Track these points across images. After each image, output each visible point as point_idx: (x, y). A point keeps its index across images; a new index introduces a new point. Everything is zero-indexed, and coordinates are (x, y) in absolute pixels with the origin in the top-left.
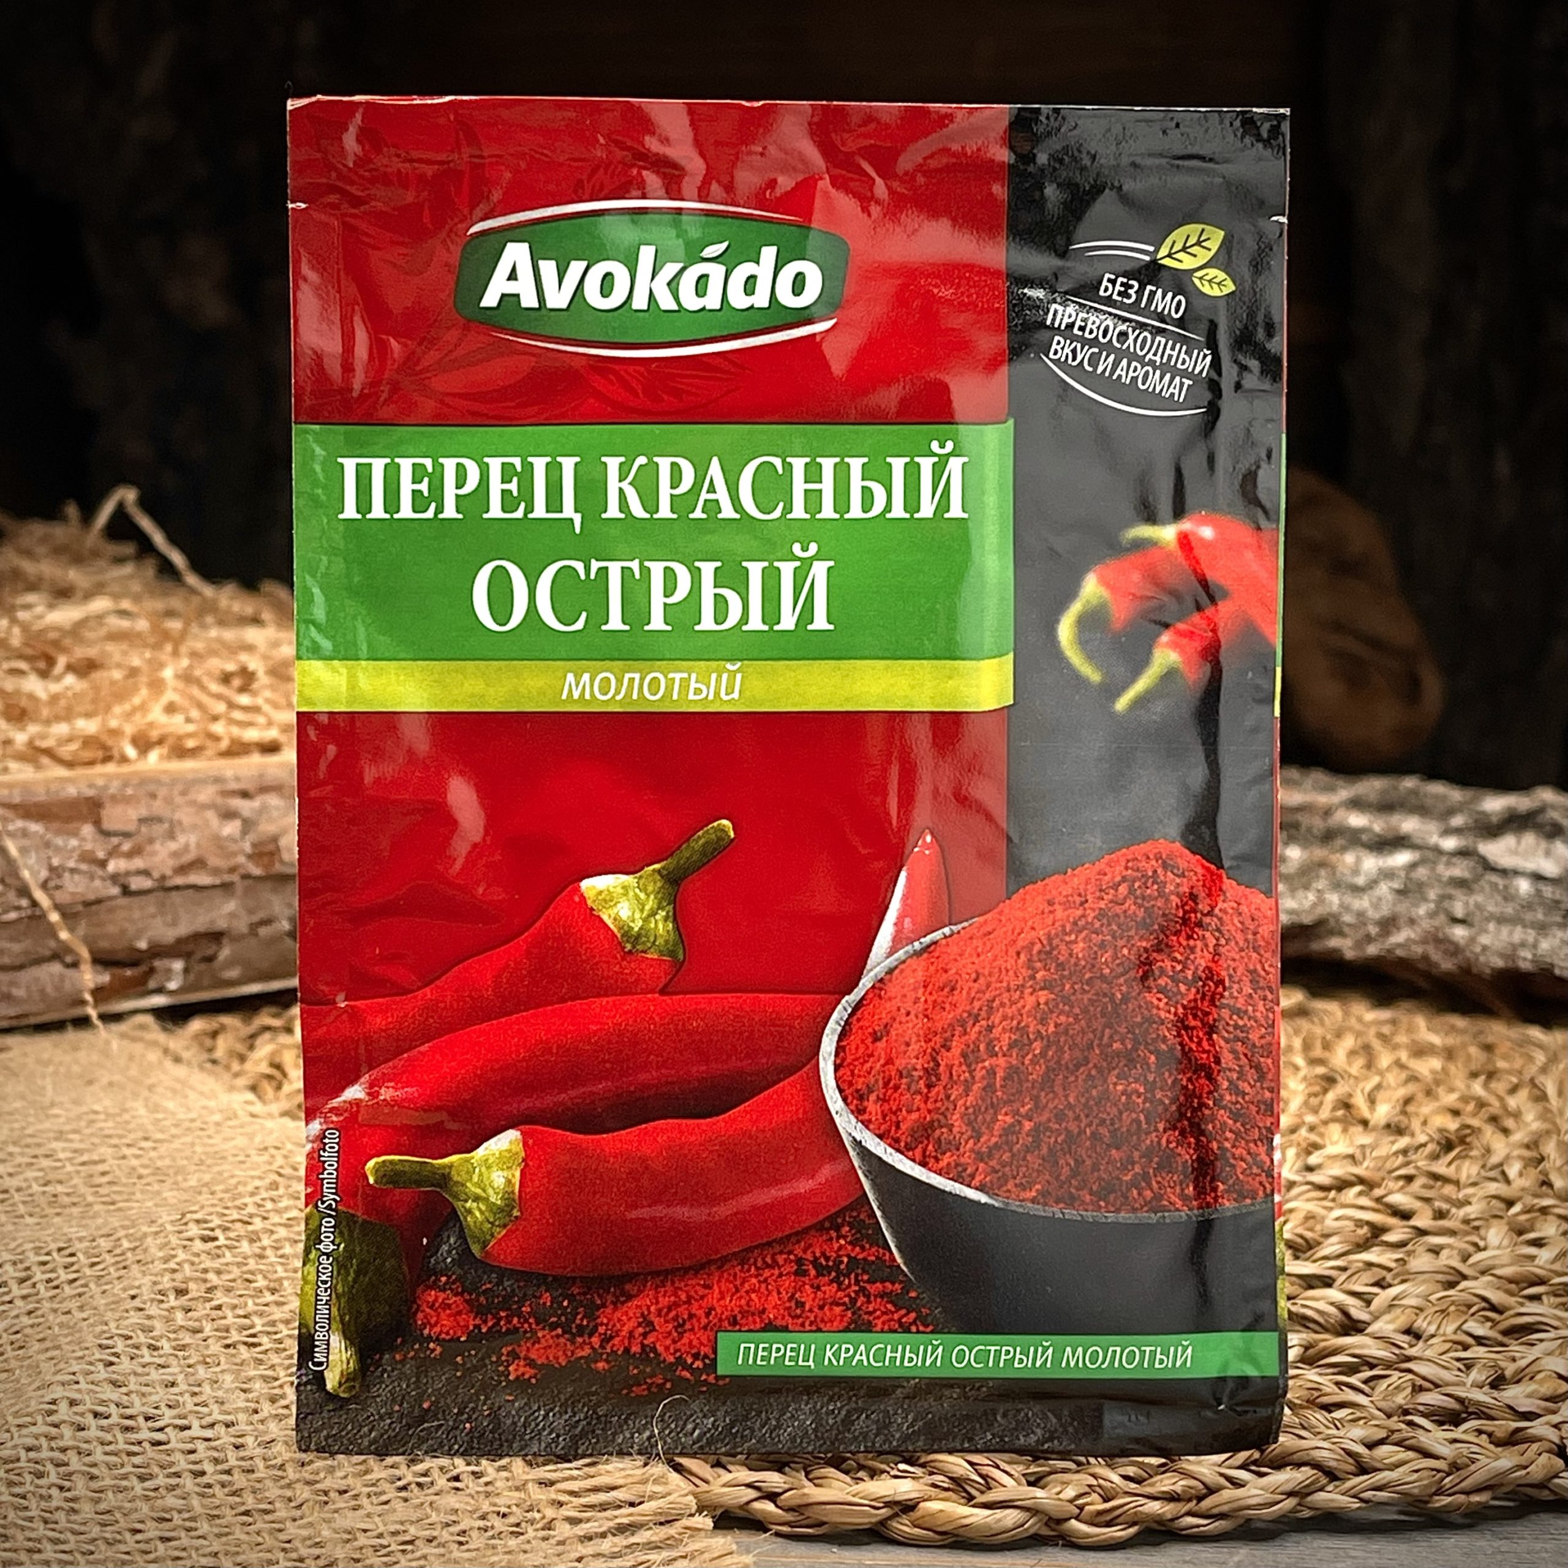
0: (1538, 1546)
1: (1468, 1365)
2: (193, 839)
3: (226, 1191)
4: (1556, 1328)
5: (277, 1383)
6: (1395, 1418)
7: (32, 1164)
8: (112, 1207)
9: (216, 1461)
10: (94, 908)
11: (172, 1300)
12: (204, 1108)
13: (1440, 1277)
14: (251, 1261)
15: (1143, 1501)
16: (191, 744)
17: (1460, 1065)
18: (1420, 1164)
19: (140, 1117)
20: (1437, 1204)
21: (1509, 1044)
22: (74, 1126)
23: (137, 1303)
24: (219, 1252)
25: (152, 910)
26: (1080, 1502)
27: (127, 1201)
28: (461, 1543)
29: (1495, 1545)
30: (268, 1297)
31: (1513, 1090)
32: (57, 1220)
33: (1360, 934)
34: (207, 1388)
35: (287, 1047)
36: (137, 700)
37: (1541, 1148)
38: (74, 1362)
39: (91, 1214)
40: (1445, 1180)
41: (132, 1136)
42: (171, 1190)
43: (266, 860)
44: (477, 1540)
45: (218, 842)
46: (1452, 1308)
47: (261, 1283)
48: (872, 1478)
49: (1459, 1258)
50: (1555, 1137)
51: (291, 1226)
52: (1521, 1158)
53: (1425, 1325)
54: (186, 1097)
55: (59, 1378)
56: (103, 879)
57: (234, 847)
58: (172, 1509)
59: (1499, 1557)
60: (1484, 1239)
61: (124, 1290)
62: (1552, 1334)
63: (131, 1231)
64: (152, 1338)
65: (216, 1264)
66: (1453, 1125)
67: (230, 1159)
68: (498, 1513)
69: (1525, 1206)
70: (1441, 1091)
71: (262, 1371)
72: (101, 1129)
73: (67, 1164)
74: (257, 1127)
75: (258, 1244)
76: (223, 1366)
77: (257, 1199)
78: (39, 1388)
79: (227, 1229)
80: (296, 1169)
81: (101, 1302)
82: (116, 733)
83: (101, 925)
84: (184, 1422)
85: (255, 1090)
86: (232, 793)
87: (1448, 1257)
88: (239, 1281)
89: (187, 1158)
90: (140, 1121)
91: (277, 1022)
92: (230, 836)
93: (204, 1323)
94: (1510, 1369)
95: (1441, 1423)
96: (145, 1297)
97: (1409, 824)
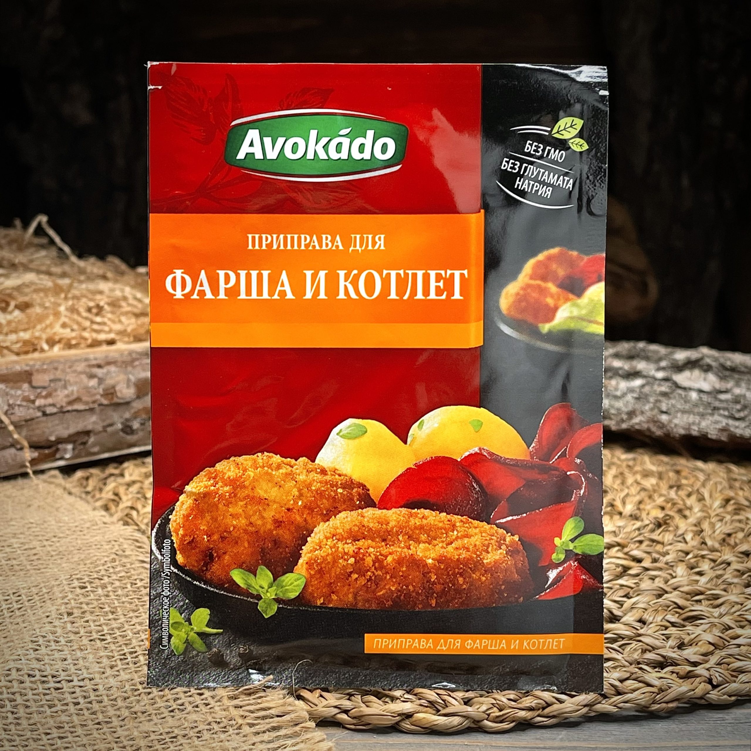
1: (668, 638)
2: (75, 389)
3: (91, 563)
4: (708, 618)
5: (113, 659)
6: (633, 665)
7: (2, 550)
8: (39, 572)
9: (85, 697)
10: (29, 422)
11: (66, 618)
12: (82, 520)
13: (654, 592)
14: (103, 598)
15: (517, 711)
16: (74, 342)
17: (665, 482)
18: (645, 535)
19: (52, 525)
20: (654, 555)
21: (687, 470)
22: (21, 531)
23: (49, 619)
24: (88, 594)
25: (57, 422)
26: (488, 712)
27: (46, 568)
28: (198, 737)
29: (680, 727)
30: (111, 616)
31: (689, 495)
32: (13, 578)
33: (619, 418)
34: (81, 662)
35: (121, 484)
36: (48, 322)
37: (702, 526)
38: (19, 650)
39: (28, 575)
40: (658, 542)
41: (49, 535)
42: (66, 563)
43: (110, 396)
44: (206, 735)
45: (87, 388)
46: (660, 608)
47: (107, 609)
48: (392, 702)
49: (663, 582)
50: (708, 520)
51: (122, 580)
52: (692, 531)
53: (648, 617)
54: (74, 514)
55: (13, 657)
56: (34, 409)
57: (95, 391)
58: (64, 722)
60: (675, 572)
61: (43, 613)
62: (706, 621)
63: (47, 584)
64: (56, 637)
65: (86, 600)
66: (660, 515)
67: (94, 547)
68: (216, 722)
69: (694, 555)
70: (656, 496)
71: (106, 653)
72: (34, 532)
73: (18, 550)
75: (106, 590)
76: (89, 651)
77: (105, 567)
78: (2, 663)
79: (92, 582)
80: (124, 552)
81: (33, 618)
82: (39, 338)
83: (33, 430)
84: (70, 678)
85: (106, 508)
86: (93, 366)
87: (659, 582)
88: (97, 608)
89: (74, 546)
90: (52, 527)
91: (116, 472)
92: (92, 386)
93: (80, 629)
94: (687, 639)
95: (655, 667)
96: (53, 617)
97: (641, 366)
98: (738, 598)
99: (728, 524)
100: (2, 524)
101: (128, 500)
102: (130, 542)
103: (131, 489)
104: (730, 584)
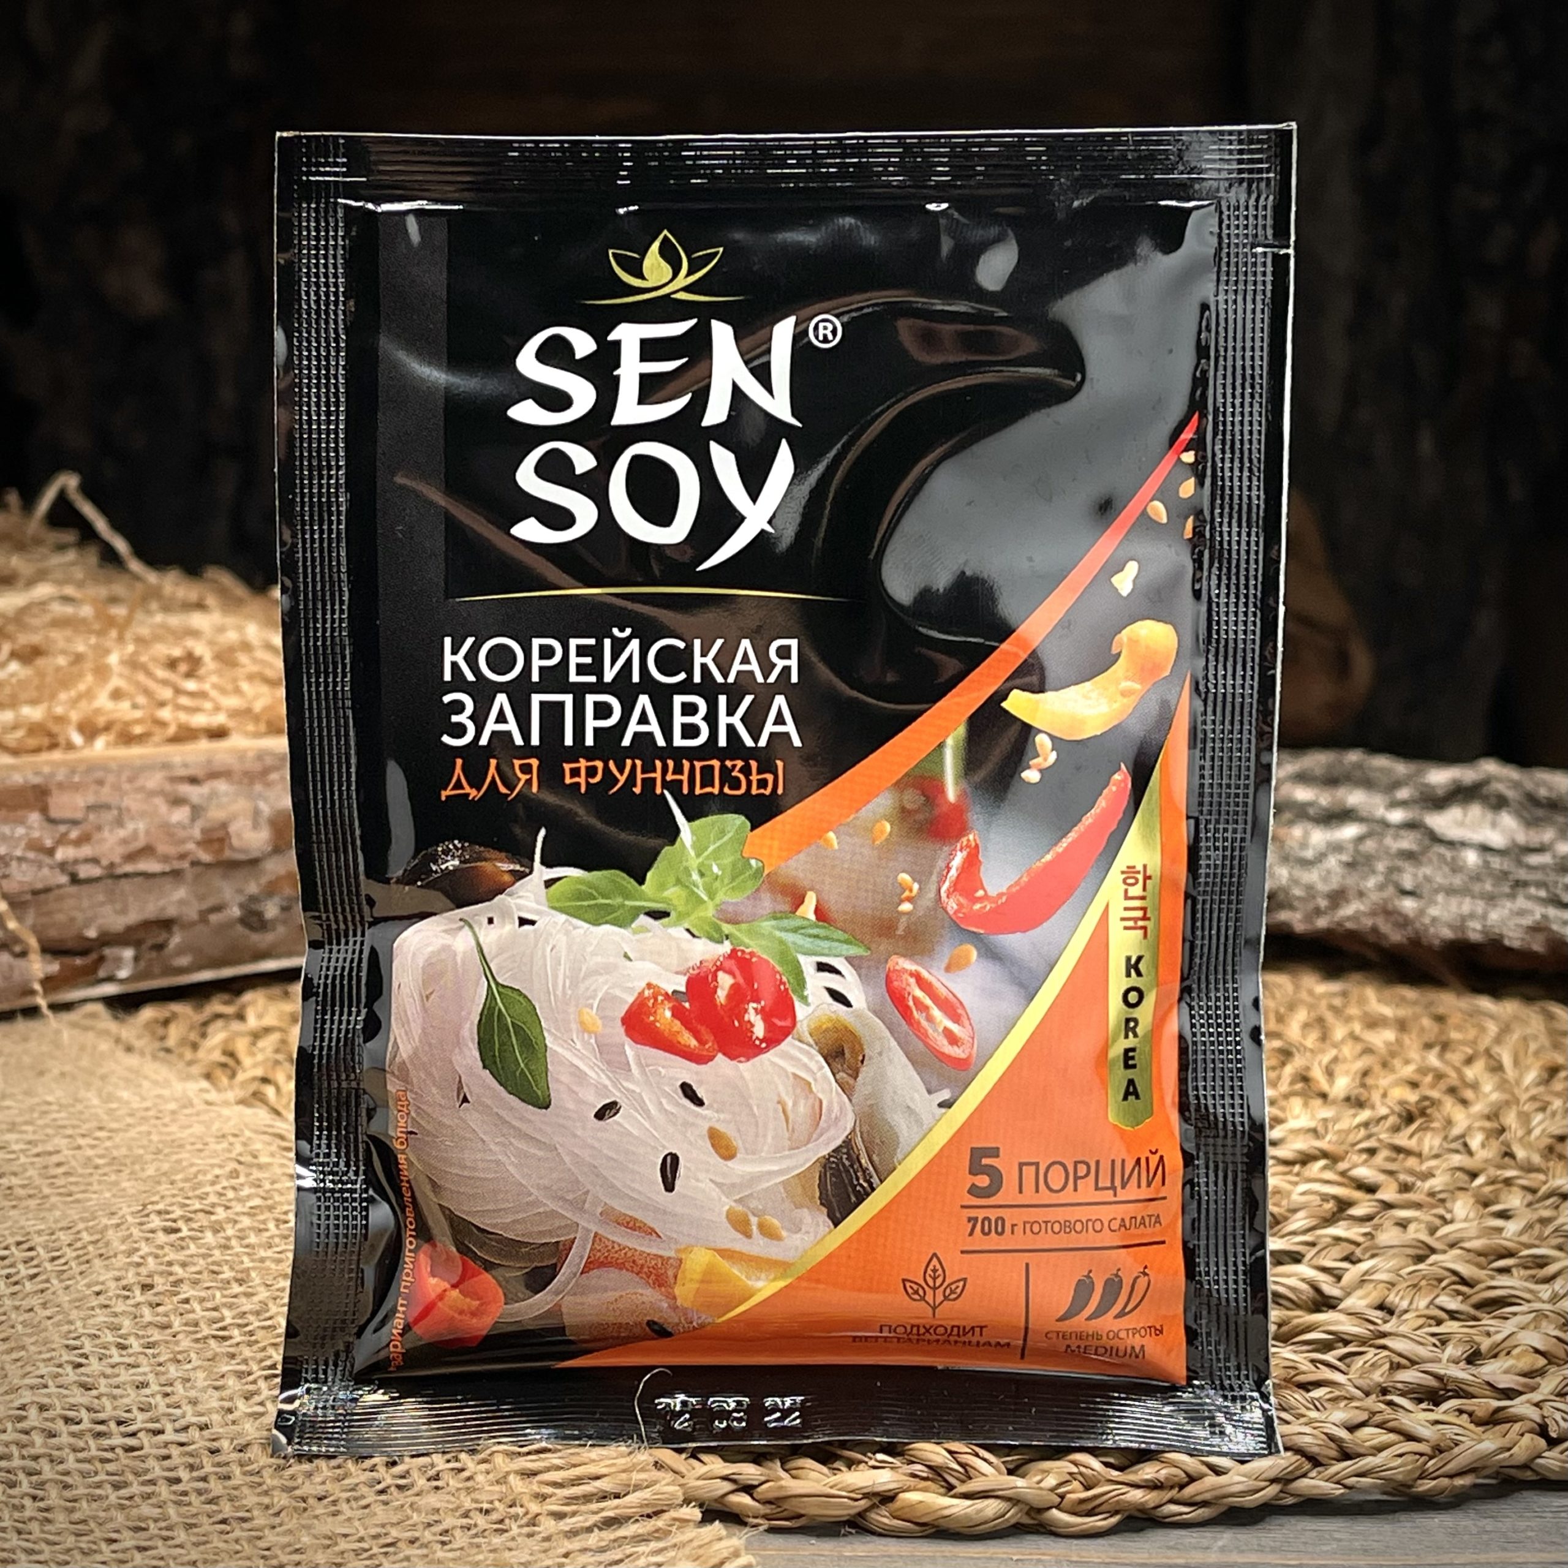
0: (1523, 1524)
1: (1443, 1341)
2: (141, 826)
3: (186, 1180)
4: (1528, 1301)
5: (250, 1379)
6: (1374, 1396)
8: (69, 1199)
9: (192, 1467)
10: (41, 897)
11: (138, 1296)
12: (159, 1096)
13: (1408, 1251)
14: (217, 1252)
15: (1125, 1489)
16: (138, 730)
17: (1414, 1036)
18: (1383, 1136)
19: (94, 1107)
20: (1403, 1177)
21: (1459, 1015)
22: (27, 1117)
23: (101, 1300)
24: (183, 1244)
25: (101, 898)
26: (1061, 1490)
27: (84, 1192)
28: (444, 1543)
29: (1480, 1524)
30: (237, 1289)
31: (1469, 1061)
32: (13, 1212)
33: (1311, 906)
34: (179, 1388)
35: (239, 1035)
36: (82, 687)
37: (1502, 1119)
38: (41, 1364)
39: (47, 1206)
40: (1408, 1152)
41: (87, 1126)
42: (129, 1180)
43: (216, 846)
44: (461, 1539)
45: (165, 826)
47: (228, 1274)
48: (849, 1468)
49: (1426, 1232)
50: (1514, 1107)
51: (254, 1215)
52: (1482, 1129)
53: (1397, 1300)
54: (140, 1086)
55: (28, 1381)
56: (51, 868)
57: (182, 834)
58: (148, 1518)
59: (1485, 1537)
60: (1450, 1211)
61: (88, 1286)
62: (1525, 1308)
63: (91, 1224)
64: (120, 1337)
65: (181, 1256)
66: (1412, 1097)
67: (189, 1147)
68: (481, 1510)
69: (1489, 1177)
70: (1397, 1062)
71: (235, 1365)
72: (54, 1119)
73: (21, 1155)
74: (213, 1115)
75: (222, 1234)
76: (195, 1363)
77: (218, 1188)
78: (6, 1392)
79: (190, 1220)
80: (255, 1157)
81: (64, 1299)
82: (61, 720)
83: (49, 913)
84: (157, 1426)
85: (209, 1077)
86: (180, 780)
87: (1417, 1231)
88: (206, 1274)
91: (229, 1010)
92: (178, 823)
93: (172, 1317)
94: (1485, 1344)
95: (1420, 1401)
96: (110, 1294)
97: (1355, 798)
99: (1558, 1117)
103: (261, 1044)
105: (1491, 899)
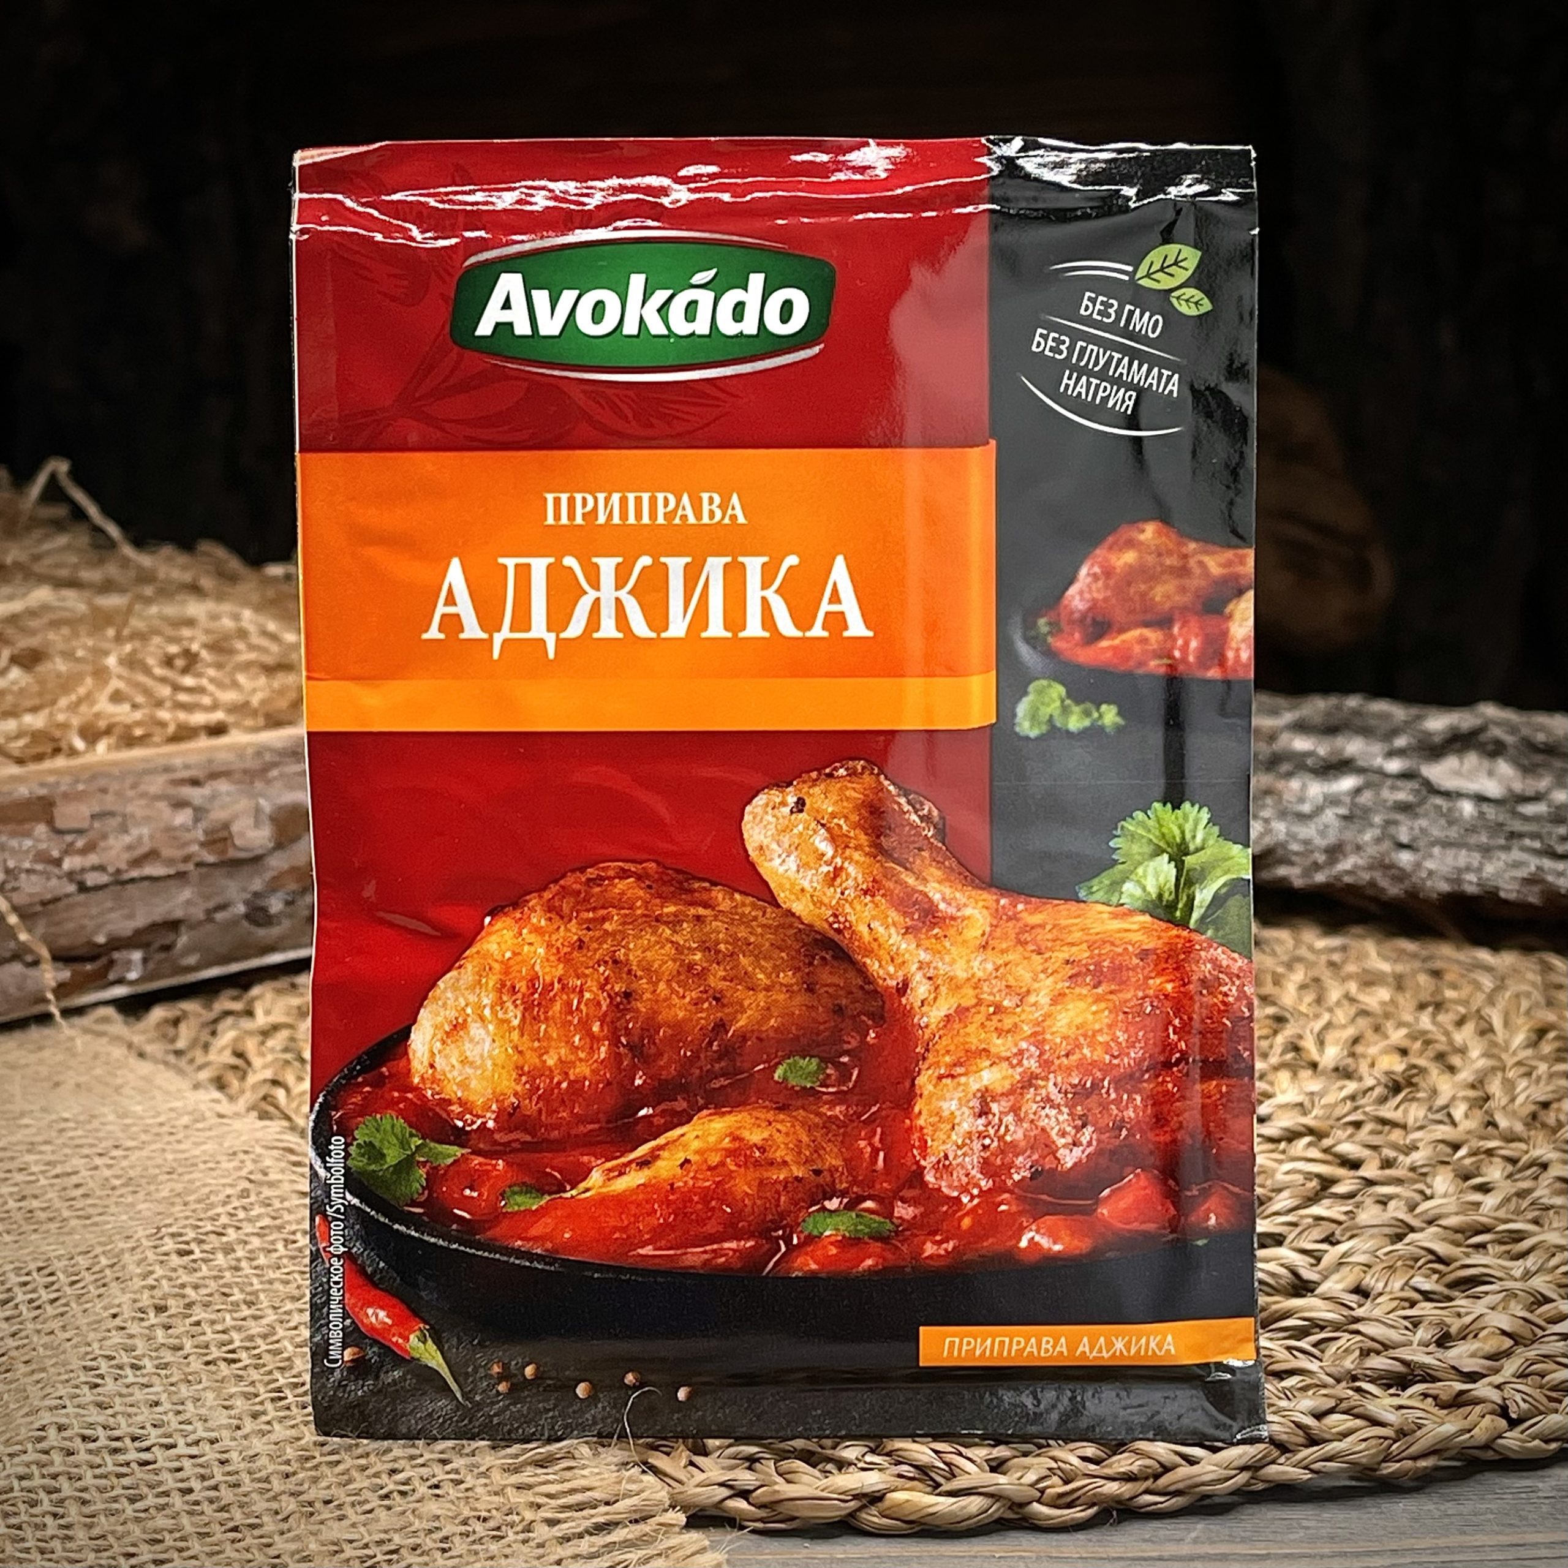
0: (1484, 1507)
1: (1416, 1322)
2: (145, 831)
3: (199, 1201)
4: (1501, 1279)
5: (258, 1400)
6: (1344, 1383)
7: (6, 1179)
8: (88, 1222)
9: (203, 1478)
10: (51, 907)
11: (152, 1318)
12: (171, 1110)
13: (1387, 1231)
15: (1102, 1482)
16: (138, 732)
17: (1408, 996)
18: (1367, 1109)
19: (110, 1123)
20: (1385, 1152)
21: (1457, 969)
22: (46, 1136)
23: (118, 1322)
24: (195, 1266)
25: (109, 904)
26: (1041, 1485)
27: (100, 1214)
28: (444, 1550)
29: (1442, 1507)
30: (246, 1312)
31: (1460, 1023)
32: (34, 1237)
33: (1307, 862)
34: (190, 1406)
35: (250, 1033)
36: (82, 691)
37: (1486, 1086)
38: (59, 1386)
39: (67, 1229)
40: (1393, 1124)
41: (104, 1144)
42: (145, 1201)
43: (219, 846)
44: (459, 1546)
45: (169, 829)
46: (1399, 1263)
47: (238, 1296)
48: (840, 1470)
49: (1405, 1209)
50: (1500, 1074)
51: (265, 1235)
52: (1466, 1099)
53: (1373, 1282)
54: (154, 1098)
55: (47, 1402)
56: (59, 878)
57: (188, 836)
58: (163, 1530)
59: (1446, 1521)
60: (1429, 1186)
61: (105, 1308)
62: (1497, 1287)
63: (109, 1247)
64: (135, 1358)
65: (193, 1279)
66: (1400, 1066)
67: (202, 1166)
68: (479, 1518)
69: (1470, 1149)
70: (1389, 1026)
71: (242, 1388)
72: (72, 1138)
73: (41, 1177)
75: (233, 1256)
76: (205, 1384)
77: (229, 1208)
78: (27, 1414)
79: (201, 1242)
80: (266, 1174)
81: (83, 1321)
82: (64, 726)
83: (58, 924)
84: (170, 1441)
85: (220, 1084)
86: (182, 782)
87: (1396, 1209)
88: (217, 1296)
89: (158, 1166)
90: (109, 1128)
91: (238, 1006)
92: (182, 826)
93: (185, 1340)
94: (1455, 1326)
95: (1389, 1386)
96: (126, 1316)
97: (1353, 746)
98: (1564, 1236)
99: (1543, 1083)
100: (4, 1123)
101: (265, 1067)
102: (276, 1153)
103: (270, 1043)
104: (1547, 1208)
105: (1486, 851)
